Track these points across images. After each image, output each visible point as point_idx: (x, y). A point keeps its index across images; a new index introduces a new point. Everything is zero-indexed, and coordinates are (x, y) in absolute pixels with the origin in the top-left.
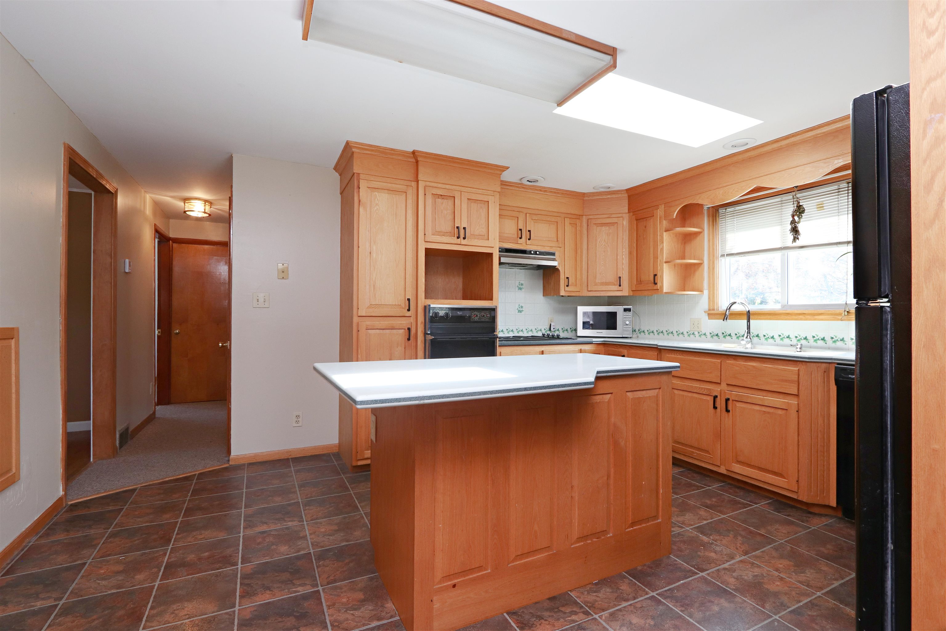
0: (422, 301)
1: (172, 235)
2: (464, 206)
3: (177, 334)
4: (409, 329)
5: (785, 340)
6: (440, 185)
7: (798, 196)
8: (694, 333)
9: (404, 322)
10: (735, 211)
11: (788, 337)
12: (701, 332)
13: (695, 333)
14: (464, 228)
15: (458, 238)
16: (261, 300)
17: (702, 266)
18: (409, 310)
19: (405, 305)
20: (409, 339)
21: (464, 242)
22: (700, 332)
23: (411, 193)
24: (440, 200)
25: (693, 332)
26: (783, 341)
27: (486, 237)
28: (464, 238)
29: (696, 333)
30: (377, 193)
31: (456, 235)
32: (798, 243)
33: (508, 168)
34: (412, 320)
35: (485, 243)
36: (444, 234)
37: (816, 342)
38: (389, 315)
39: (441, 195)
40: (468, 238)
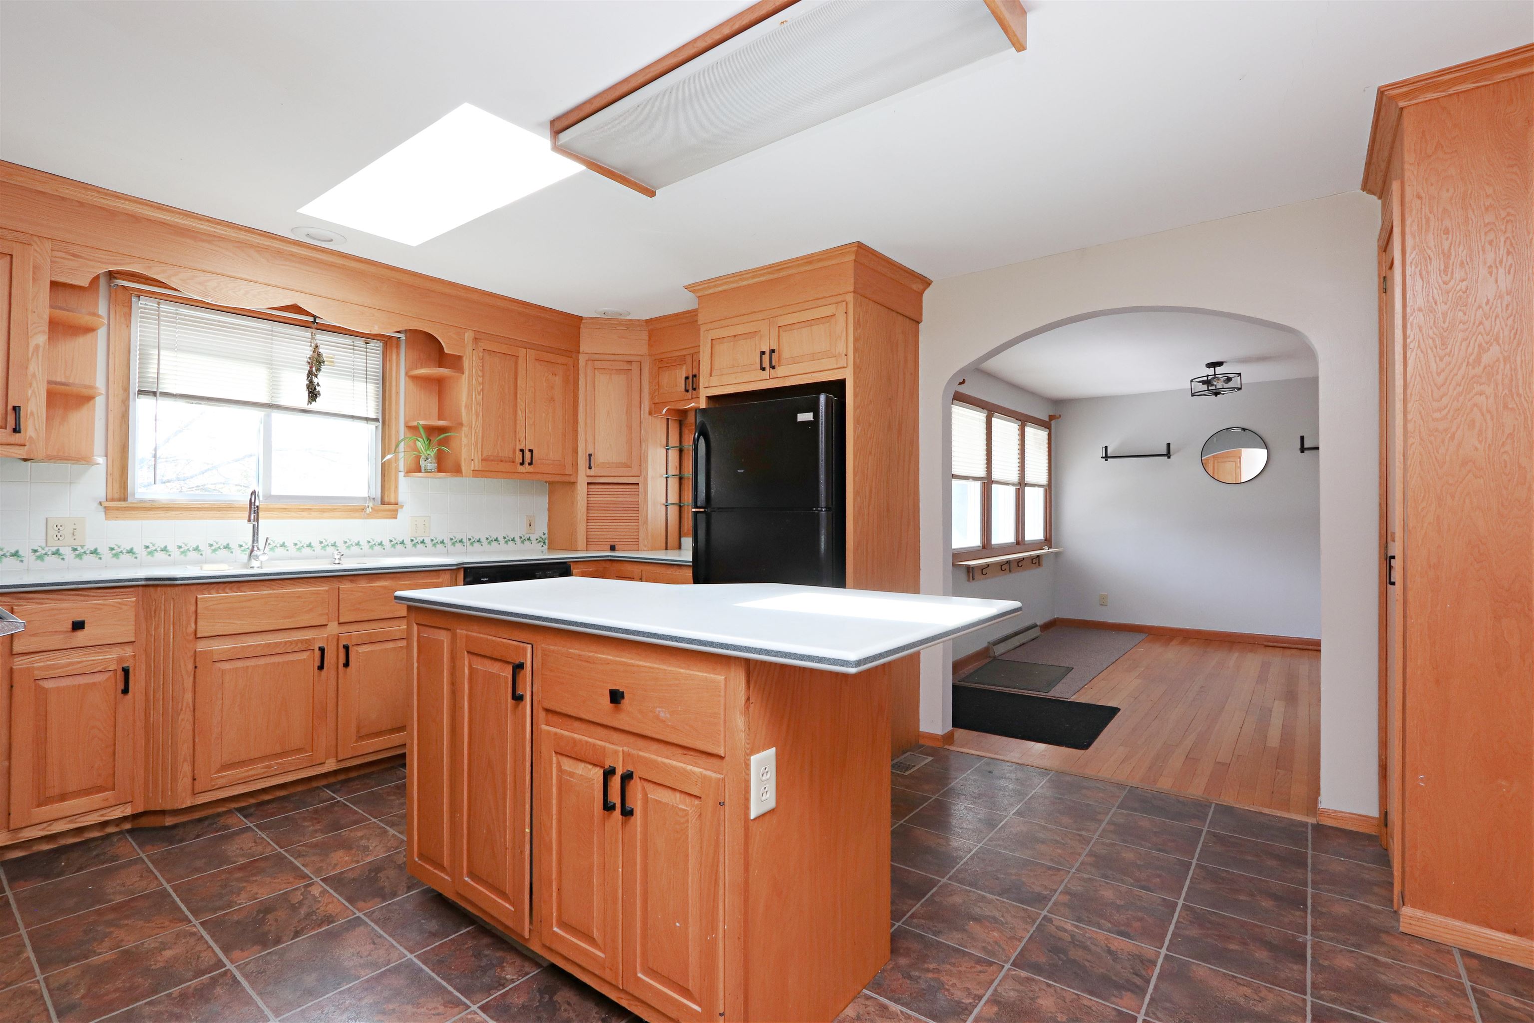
5: (276, 550)
7: (318, 336)
8: (58, 550)
10: (177, 314)
11: (283, 545)
12: (82, 547)
13: (61, 552)
17: (91, 402)
22: (79, 548)
25: (54, 549)
26: (274, 551)
29: (66, 551)
32: (314, 406)
37: (325, 550)
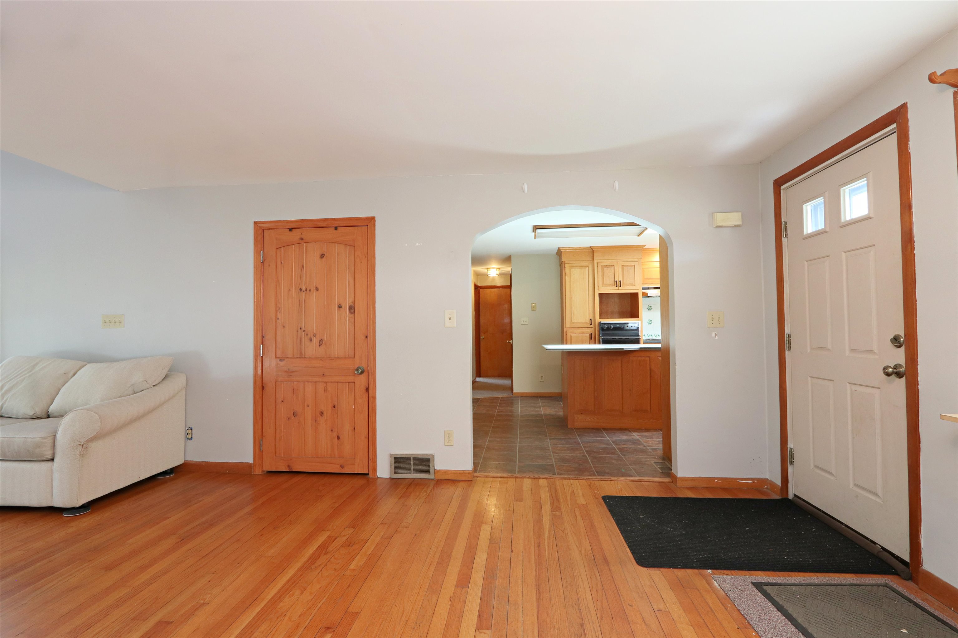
0: (598, 320)
1: (479, 285)
2: (620, 269)
3: (483, 339)
4: (591, 334)
6: (606, 261)
9: (589, 331)
14: (620, 281)
15: (617, 286)
16: (525, 321)
18: (591, 324)
19: (588, 321)
20: (591, 339)
21: (620, 288)
23: (591, 266)
24: (606, 268)
27: (634, 284)
28: (620, 286)
30: (573, 269)
31: (616, 285)
33: (646, 245)
34: (593, 329)
35: (634, 288)
36: (609, 285)
38: (582, 327)
39: (607, 266)
40: (622, 286)
